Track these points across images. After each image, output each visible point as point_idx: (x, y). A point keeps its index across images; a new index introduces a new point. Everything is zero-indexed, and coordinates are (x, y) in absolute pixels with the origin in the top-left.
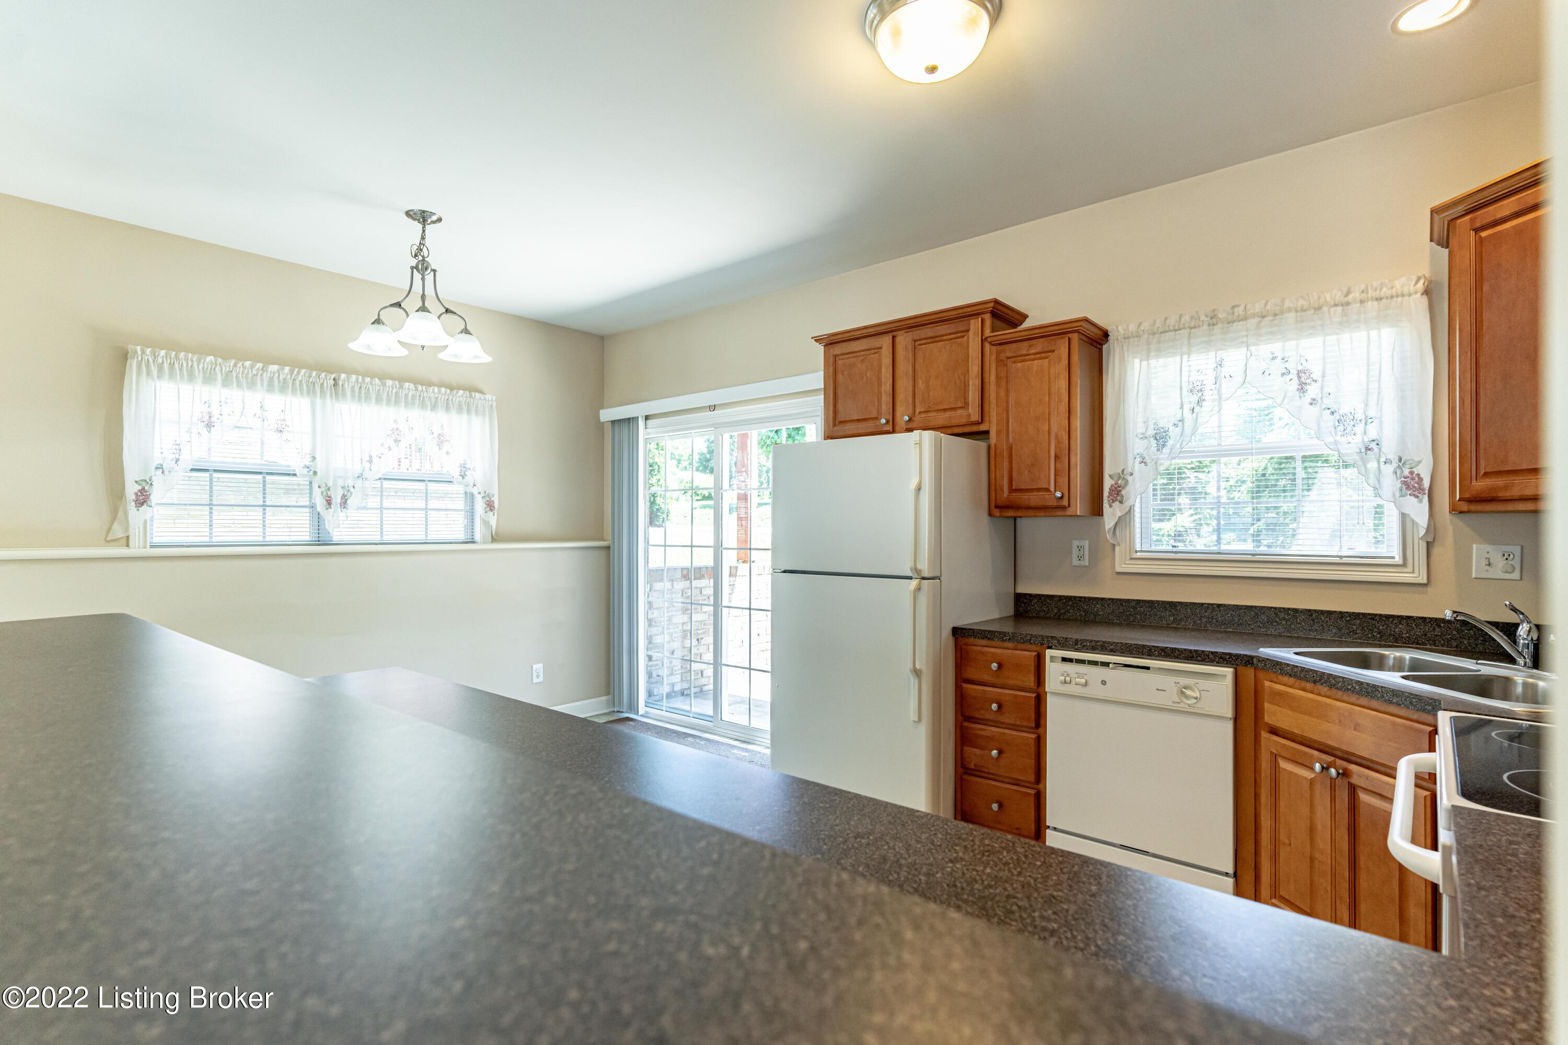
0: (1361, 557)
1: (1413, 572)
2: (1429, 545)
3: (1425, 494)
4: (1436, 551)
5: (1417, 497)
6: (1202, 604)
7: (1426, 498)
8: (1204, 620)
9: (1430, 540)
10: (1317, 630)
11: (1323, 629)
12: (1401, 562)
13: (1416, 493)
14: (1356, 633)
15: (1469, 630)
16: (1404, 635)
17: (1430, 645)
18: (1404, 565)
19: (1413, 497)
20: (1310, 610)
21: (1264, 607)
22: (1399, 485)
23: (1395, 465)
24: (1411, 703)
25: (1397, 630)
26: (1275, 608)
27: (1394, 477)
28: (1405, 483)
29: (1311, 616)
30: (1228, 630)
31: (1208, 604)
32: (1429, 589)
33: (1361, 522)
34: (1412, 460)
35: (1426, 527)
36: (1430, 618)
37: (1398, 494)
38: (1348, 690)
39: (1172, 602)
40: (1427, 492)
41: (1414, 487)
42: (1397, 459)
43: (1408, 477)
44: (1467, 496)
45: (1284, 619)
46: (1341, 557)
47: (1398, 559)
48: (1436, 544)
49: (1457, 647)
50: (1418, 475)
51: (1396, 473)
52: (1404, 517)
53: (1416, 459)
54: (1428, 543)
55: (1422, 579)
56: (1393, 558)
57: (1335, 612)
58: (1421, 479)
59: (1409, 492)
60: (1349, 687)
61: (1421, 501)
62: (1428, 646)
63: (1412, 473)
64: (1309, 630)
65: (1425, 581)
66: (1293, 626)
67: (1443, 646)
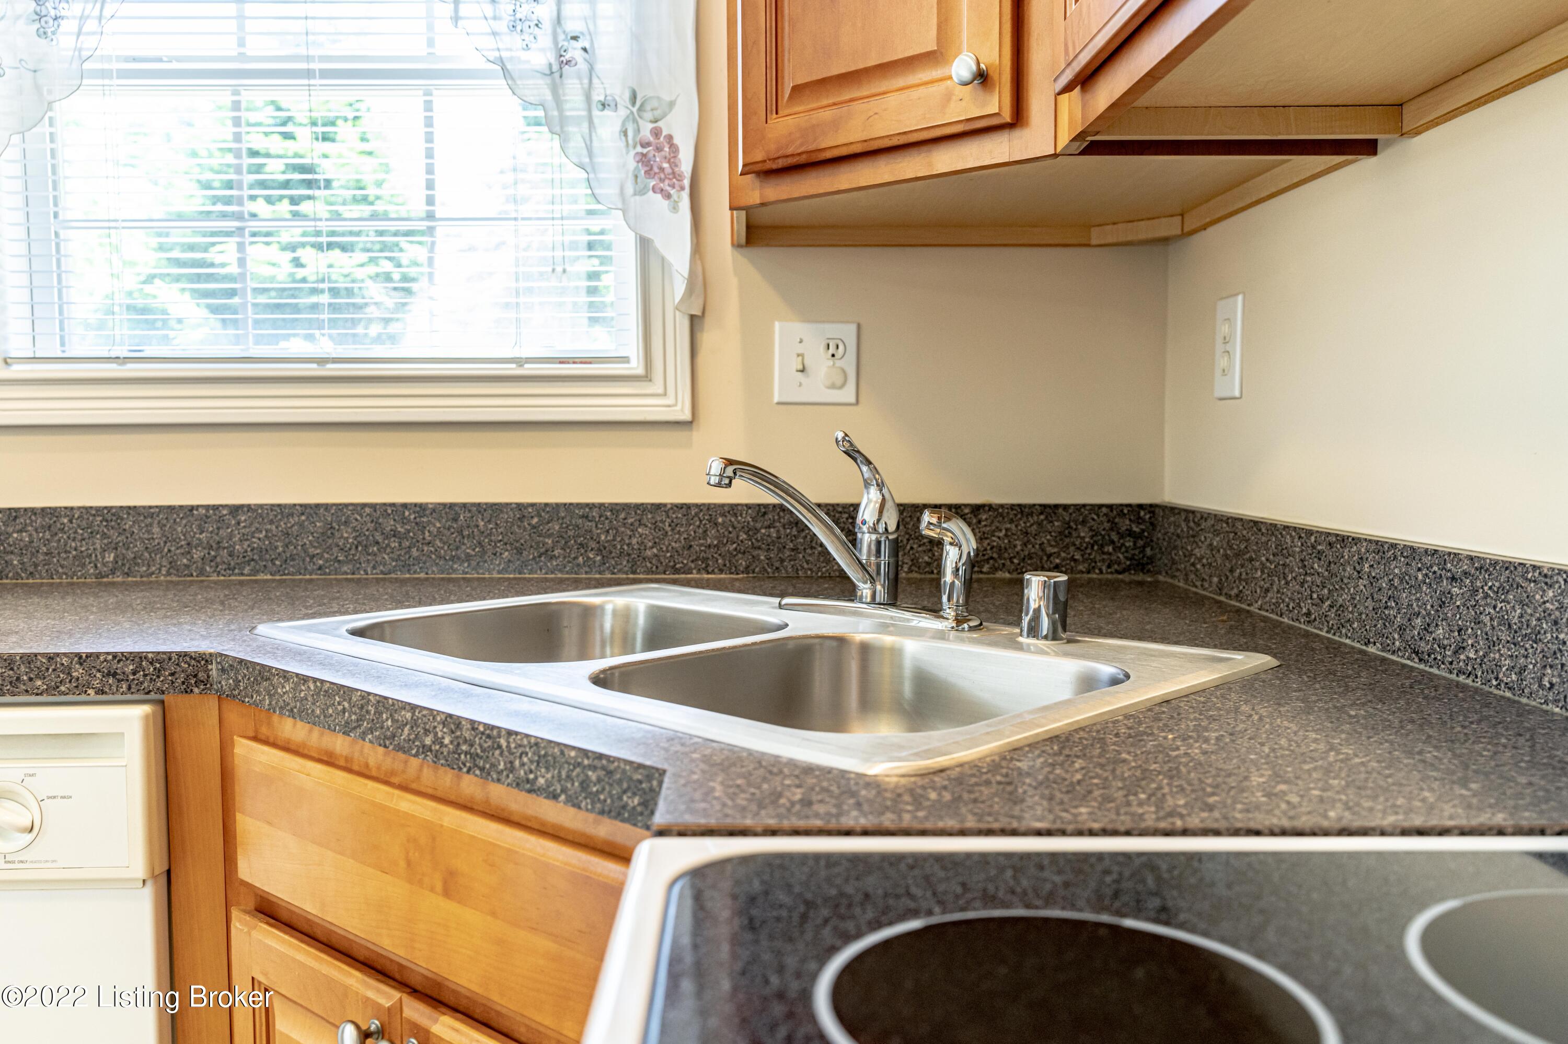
0: (562, 361)
1: (665, 394)
2: (695, 322)
3: (682, 188)
4: (708, 338)
5: (668, 196)
6: (192, 508)
7: (685, 196)
8: (197, 554)
9: (697, 312)
10: (468, 558)
11: (484, 552)
12: (640, 371)
13: (665, 186)
14: (552, 557)
15: (769, 527)
16: (649, 553)
17: (699, 572)
18: (646, 377)
19: (659, 196)
20: (452, 506)
21: (346, 505)
22: (632, 164)
23: (623, 112)
24: (585, 785)
25: (634, 541)
26: (373, 506)
27: (622, 144)
28: (643, 159)
29: (455, 520)
30: (261, 576)
31: (207, 507)
32: (696, 435)
33: (559, 269)
34: (658, 98)
35: (686, 275)
36: (697, 505)
37: (630, 189)
38: (426, 749)
39: (109, 509)
40: (687, 183)
41: (662, 169)
42: (627, 95)
43: (648, 144)
44: (759, 156)
45: (395, 534)
46: (519, 362)
47: (636, 366)
48: (708, 320)
49: (747, 570)
50: (670, 138)
51: (625, 133)
52: (645, 245)
53: (667, 98)
54: (692, 318)
55: (682, 410)
56: (625, 360)
57: (508, 505)
58: (674, 148)
59: (653, 183)
60: (428, 741)
61: (675, 208)
62: (695, 576)
63: (656, 133)
64: (452, 558)
65: (686, 416)
66: (415, 553)
67: (721, 571)
